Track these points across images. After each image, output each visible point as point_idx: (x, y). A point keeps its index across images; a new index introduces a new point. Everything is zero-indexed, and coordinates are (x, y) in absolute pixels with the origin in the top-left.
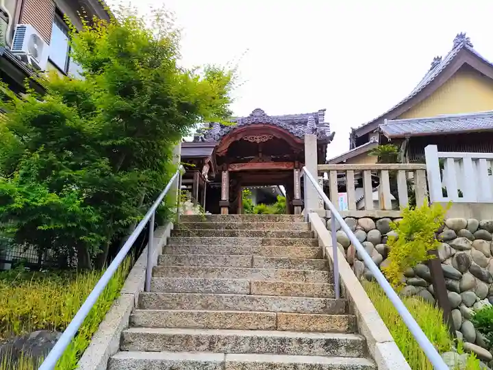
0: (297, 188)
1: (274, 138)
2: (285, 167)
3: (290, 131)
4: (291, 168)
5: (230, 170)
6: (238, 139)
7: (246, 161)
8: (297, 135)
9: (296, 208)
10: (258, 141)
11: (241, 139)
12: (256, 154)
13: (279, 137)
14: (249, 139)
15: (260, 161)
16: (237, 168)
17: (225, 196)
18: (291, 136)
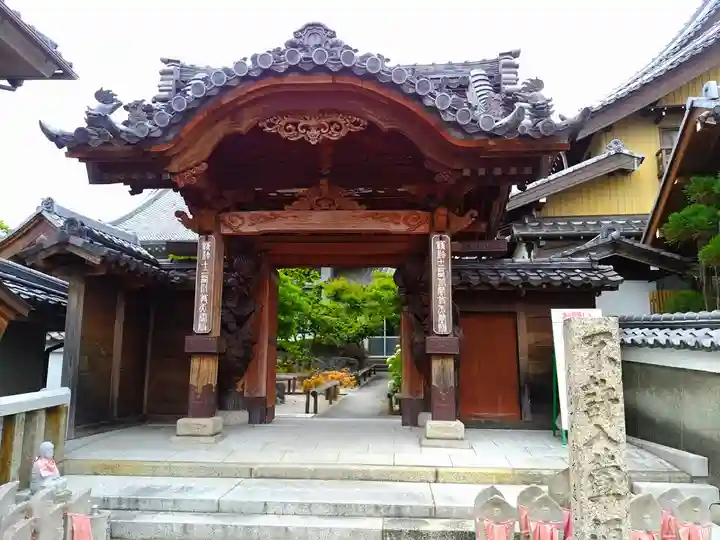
0: (442, 299)
1: (372, 127)
2: (402, 228)
3: (429, 102)
4: (422, 229)
5: (227, 231)
6: (243, 128)
7: (279, 204)
8: (449, 117)
9: (436, 365)
10: (313, 137)
11: (256, 130)
12: (310, 182)
13: (385, 126)
14: (282, 128)
15: (324, 204)
16: (247, 224)
17: (205, 320)
18: (431, 120)
